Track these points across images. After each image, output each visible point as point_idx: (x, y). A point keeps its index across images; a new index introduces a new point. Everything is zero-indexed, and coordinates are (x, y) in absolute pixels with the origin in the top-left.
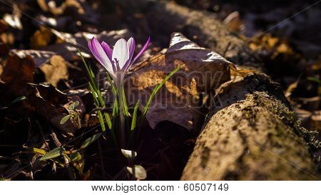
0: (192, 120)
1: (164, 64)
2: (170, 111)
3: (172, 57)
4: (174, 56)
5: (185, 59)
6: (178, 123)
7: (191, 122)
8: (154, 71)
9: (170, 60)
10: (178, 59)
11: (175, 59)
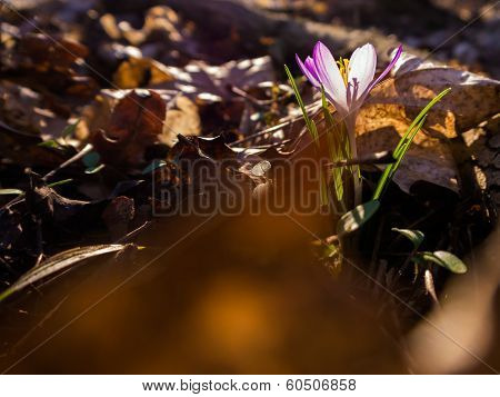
0: (455, 177)
1: (395, 93)
2: (416, 166)
3: (407, 83)
4: (411, 80)
5: (431, 83)
6: (437, 182)
7: (454, 181)
8: (379, 106)
9: (403, 86)
10: (419, 84)
11: (413, 85)
